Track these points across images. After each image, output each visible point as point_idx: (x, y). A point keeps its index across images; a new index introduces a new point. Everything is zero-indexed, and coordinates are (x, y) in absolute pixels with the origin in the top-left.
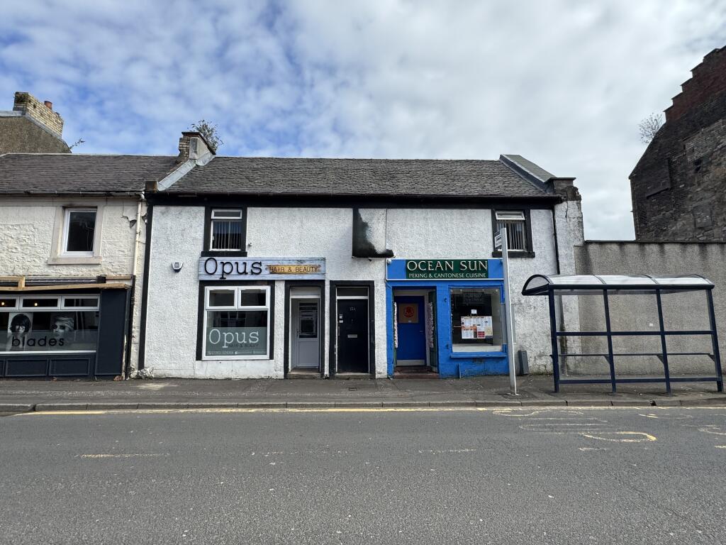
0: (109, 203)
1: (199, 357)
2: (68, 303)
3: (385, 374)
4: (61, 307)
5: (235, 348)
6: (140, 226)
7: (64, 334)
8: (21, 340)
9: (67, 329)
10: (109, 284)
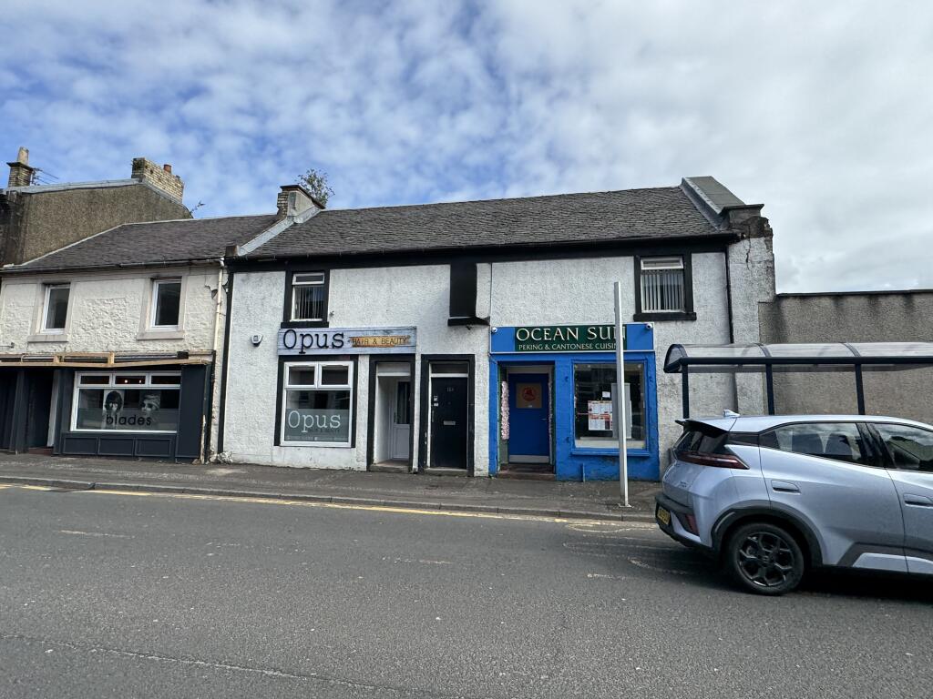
0: (192, 273)
1: (277, 442)
2: (155, 380)
3: (486, 471)
4: (148, 385)
5: (315, 433)
6: (221, 296)
7: (152, 412)
8: (114, 417)
9: (154, 408)
10: (191, 360)
